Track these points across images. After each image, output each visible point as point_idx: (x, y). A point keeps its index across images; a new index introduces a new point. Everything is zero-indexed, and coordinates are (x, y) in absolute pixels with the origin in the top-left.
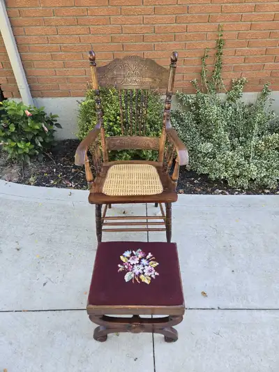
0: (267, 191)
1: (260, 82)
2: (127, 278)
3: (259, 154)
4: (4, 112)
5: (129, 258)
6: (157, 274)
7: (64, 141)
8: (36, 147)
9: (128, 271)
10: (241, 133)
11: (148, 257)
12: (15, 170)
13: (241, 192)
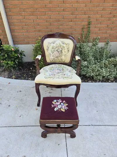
0: (110, 81)
1: (105, 38)
2: (55, 109)
3: (106, 66)
4: (3, 49)
5: (56, 103)
6: (67, 108)
7: (26, 63)
8: (15, 64)
9: (56, 107)
10: (99, 58)
11: (63, 102)
12: (6, 73)
13: (99, 82)
